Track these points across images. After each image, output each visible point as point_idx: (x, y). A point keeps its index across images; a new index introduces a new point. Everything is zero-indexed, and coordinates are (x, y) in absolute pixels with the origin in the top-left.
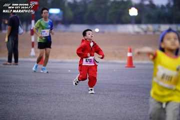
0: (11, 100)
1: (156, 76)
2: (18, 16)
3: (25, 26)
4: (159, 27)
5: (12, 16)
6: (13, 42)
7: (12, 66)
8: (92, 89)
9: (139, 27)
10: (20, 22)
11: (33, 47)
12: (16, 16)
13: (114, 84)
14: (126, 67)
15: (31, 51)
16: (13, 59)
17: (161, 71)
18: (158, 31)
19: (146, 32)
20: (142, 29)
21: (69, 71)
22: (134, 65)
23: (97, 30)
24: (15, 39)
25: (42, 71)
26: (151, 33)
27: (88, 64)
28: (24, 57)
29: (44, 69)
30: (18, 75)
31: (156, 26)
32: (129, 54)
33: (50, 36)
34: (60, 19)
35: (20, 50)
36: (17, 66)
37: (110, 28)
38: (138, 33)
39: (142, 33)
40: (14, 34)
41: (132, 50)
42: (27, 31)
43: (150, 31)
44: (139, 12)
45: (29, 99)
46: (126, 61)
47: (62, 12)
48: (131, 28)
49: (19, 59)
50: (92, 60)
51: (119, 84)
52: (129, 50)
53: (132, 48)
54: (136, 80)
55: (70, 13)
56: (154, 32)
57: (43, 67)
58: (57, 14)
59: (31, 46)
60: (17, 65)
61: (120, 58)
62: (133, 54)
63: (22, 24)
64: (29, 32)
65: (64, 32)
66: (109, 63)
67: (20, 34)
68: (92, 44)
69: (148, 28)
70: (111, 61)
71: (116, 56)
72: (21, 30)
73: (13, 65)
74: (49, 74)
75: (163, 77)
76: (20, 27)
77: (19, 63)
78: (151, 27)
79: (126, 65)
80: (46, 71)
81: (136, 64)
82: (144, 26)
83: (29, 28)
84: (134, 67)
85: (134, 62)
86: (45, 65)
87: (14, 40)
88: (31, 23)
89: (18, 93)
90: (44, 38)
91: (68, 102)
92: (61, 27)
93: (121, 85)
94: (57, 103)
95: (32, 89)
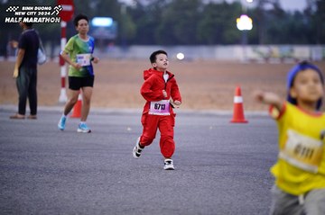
0: (25, 182)
1: (284, 147)
3: (48, 49)
4: (292, 51)
5: (26, 30)
6: (28, 77)
7: (27, 120)
9: (254, 51)
10: (41, 43)
11: (63, 86)
12: (34, 32)
13: (209, 153)
15: (59, 95)
16: (28, 109)
17: (293, 139)
18: (289, 57)
19: (267, 59)
20: (261, 53)
21: (129, 129)
22: (246, 119)
23: (180, 56)
24: (31, 73)
25: (79, 130)
26: (276, 62)
27: (159, 113)
28: (46, 105)
29: (83, 126)
30: (37, 136)
31: (285, 49)
32: (237, 100)
33: (91, 66)
34: (112, 36)
35: (40, 91)
37: (202, 53)
38: (253, 61)
39: (261, 60)
41: (242, 93)
42: (52, 57)
43: (274, 57)
44: (254, 23)
45: (56, 180)
46: (231, 112)
47: (115, 24)
48: (240, 53)
49: (39, 108)
50: (167, 106)
51: (218, 153)
52: (236, 92)
53: (242, 88)
54: (250, 146)
55: (131, 26)
56: (282, 59)
57: (82, 123)
58: (107, 28)
59: (60, 85)
60: (35, 118)
61: (221, 105)
62: (244, 99)
63: (44, 46)
64: (57, 60)
65: (119, 59)
66: (201, 115)
67: (41, 64)
68: (166, 77)
69: (271, 52)
70: (204, 111)
71: (213, 102)
72: (42, 56)
73: (28, 118)
74: (93, 135)
75: (298, 149)
76: (40, 51)
77: (38, 115)
78: (276, 50)
79: (232, 119)
80: (86, 130)
81: (249, 117)
82: (264, 49)
83: (56, 53)
84: (246, 122)
85: (246, 113)
86: (84, 118)
87: (29, 74)
88: (59, 43)
89: (36, 169)
90: (81, 70)
91: (128, 185)
92: (115, 51)
93: (223, 154)
94: (106, 187)
95: (61, 161)
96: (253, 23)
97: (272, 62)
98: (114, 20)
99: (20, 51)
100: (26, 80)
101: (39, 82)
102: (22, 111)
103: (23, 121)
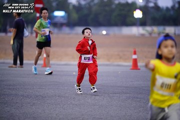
0: (17, 103)
2: (23, 19)
3: (30, 28)
4: (164, 29)
5: (17, 18)
6: (18, 45)
7: (18, 69)
8: (94, 88)
9: (143, 29)
10: (25, 25)
12: (21, 19)
13: (118, 87)
14: (131, 69)
16: (18, 62)
18: (163, 33)
19: (150, 34)
20: (147, 31)
21: (74, 73)
22: (139, 68)
23: (104, 32)
26: (156, 35)
28: (29, 60)
31: (161, 28)
32: (135, 57)
34: (65, 21)
35: (25, 52)
36: (22, 69)
37: (115, 31)
38: (143, 35)
39: (147, 35)
40: (19, 37)
41: (137, 53)
42: (32, 33)
43: (155, 33)
45: (35, 102)
46: (131, 63)
47: (67, 14)
48: (135, 31)
49: (24, 62)
52: (133, 52)
53: (137, 50)
54: (141, 83)
55: (75, 16)
56: (159, 34)
58: (62, 17)
61: (125, 60)
62: (138, 56)
63: (27, 27)
64: (34, 35)
65: (69, 34)
66: (114, 65)
67: (26, 37)
69: (153, 30)
71: (121, 58)
72: (26, 33)
73: (19, 67)
75: (162, 85)
76: (25, 30)
77: (24, 66)
78: (156, 29)
79: (131, 68)
82: (149, 29)
84: (139, 69)
85: (139, 64)
87: (19, 43)
89: (23, 96)
91: (74, 105)
92: (66, 30)
93: (126, 87)
94: (62, 106)
95: (37, 91)
96: (143, 14)
97: (153, 35)
98: (66, 12)
99: (14, 30)
100: (18, 46)
101: (25, 47)
102: (15, 63)
103: (15, 69)
